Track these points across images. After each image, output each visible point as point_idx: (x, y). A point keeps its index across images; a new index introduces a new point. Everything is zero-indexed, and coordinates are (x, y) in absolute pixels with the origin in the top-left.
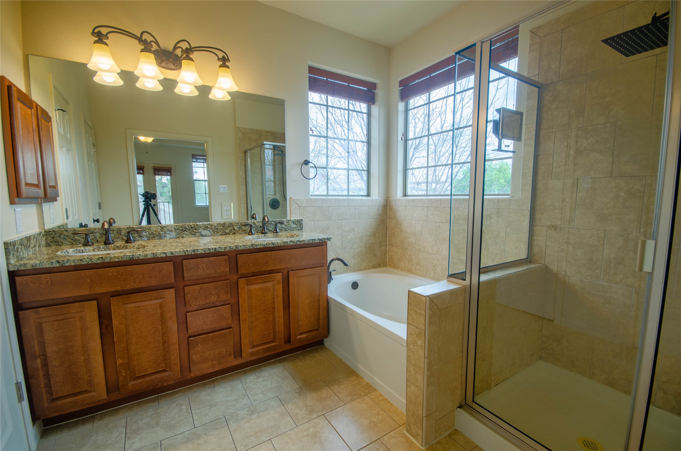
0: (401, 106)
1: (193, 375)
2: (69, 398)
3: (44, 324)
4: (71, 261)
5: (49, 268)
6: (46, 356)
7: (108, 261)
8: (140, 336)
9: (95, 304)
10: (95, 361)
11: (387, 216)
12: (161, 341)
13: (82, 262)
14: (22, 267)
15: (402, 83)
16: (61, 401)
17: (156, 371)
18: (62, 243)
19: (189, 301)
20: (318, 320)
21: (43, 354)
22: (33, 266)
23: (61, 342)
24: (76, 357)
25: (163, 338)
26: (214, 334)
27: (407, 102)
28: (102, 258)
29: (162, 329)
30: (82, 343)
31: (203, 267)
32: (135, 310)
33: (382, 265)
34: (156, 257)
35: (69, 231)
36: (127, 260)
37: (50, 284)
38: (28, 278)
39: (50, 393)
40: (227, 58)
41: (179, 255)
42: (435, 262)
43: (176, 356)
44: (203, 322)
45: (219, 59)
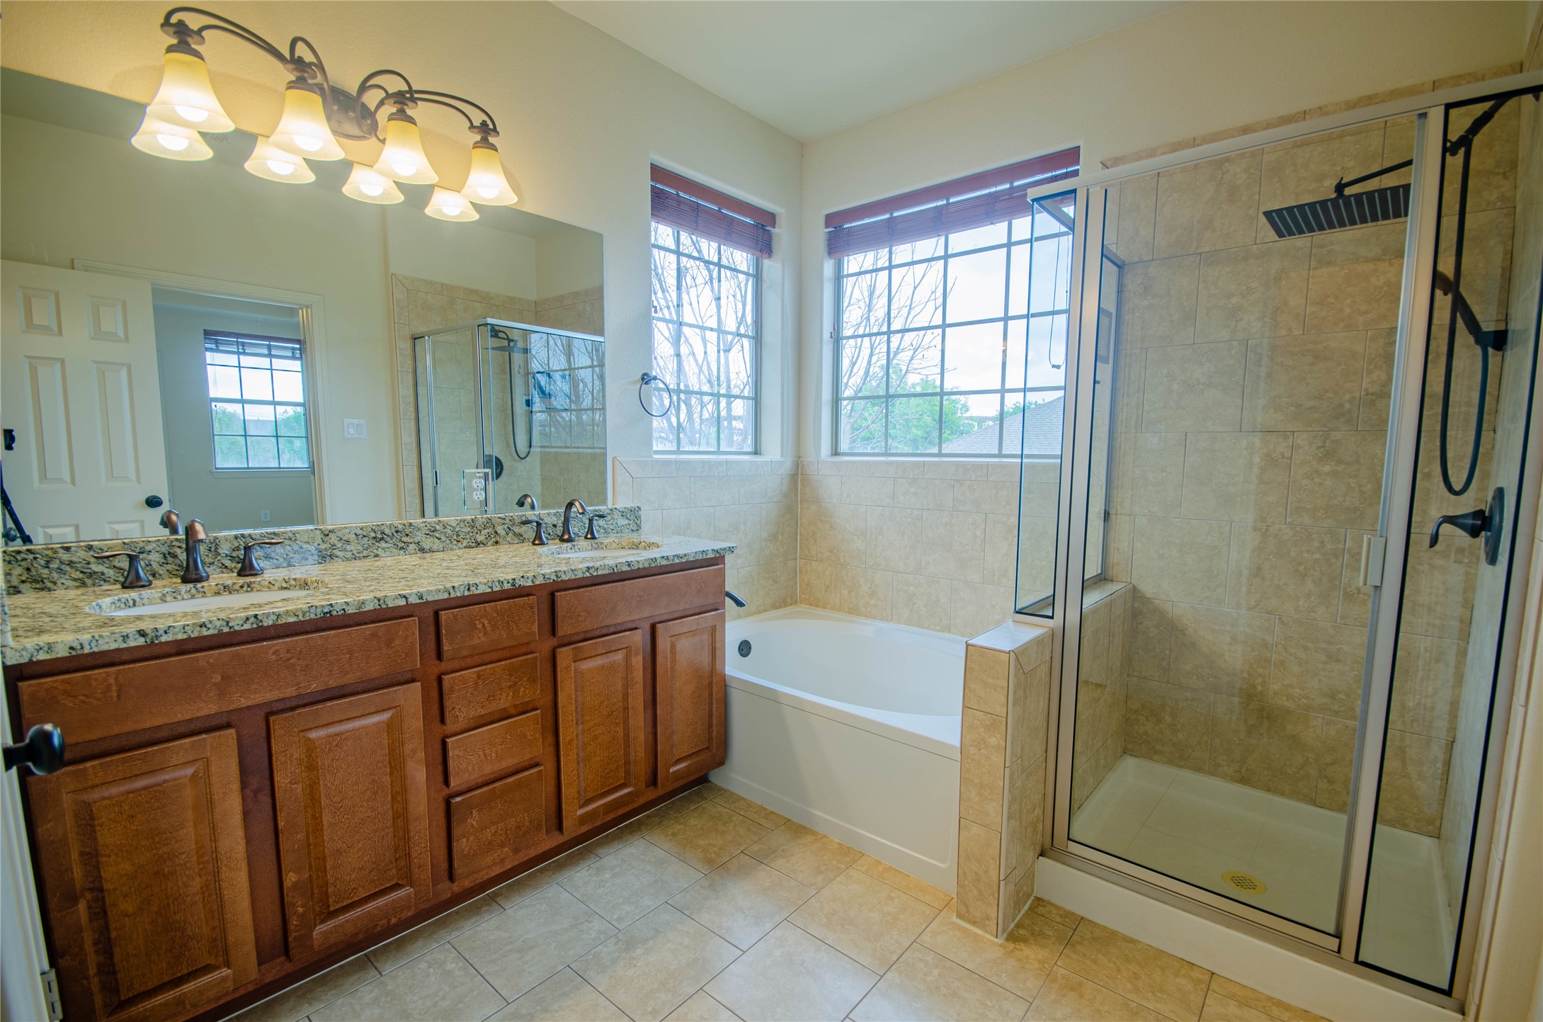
0: (828, 266)
1: (458, 888)
2: (162, 994)
3: (97, 804)
4: (177, 630)
5: (117, 650)
6: (101, 890)
7: (271, 623)
8: (342, 807)
9: (233, 738)
10: (229, 888)
11: (797, 497)
12: (390, 813)
13: (204, 629)
14: (41, 652)
15: (831, 219)
16: (140, 1006)
17: (377, 890)
18: (55, 583)
19: (453, 709)
20: (709, 728)
21: (91, 885)
22: (71, 648)
23: (144, 846)
24: (180, 883)
25: (393, 806)
26: (506, 784)
27: (839, 260)
28: (256, 616)
29: (391, 785)
30: (197, 843)
31: (484, 625)
32: (330, 743)
33: (789, 601)
34: (384, 606)
35: (73, 549)
36: (316, 617)
37: (114, 694)
38: (55, 681)
39: (111, 988)
40: (491, 126)
41: (436, 599)
42: (912, 590)
43: (423, 845)
44: (482, 756)
45: (472, 127)
